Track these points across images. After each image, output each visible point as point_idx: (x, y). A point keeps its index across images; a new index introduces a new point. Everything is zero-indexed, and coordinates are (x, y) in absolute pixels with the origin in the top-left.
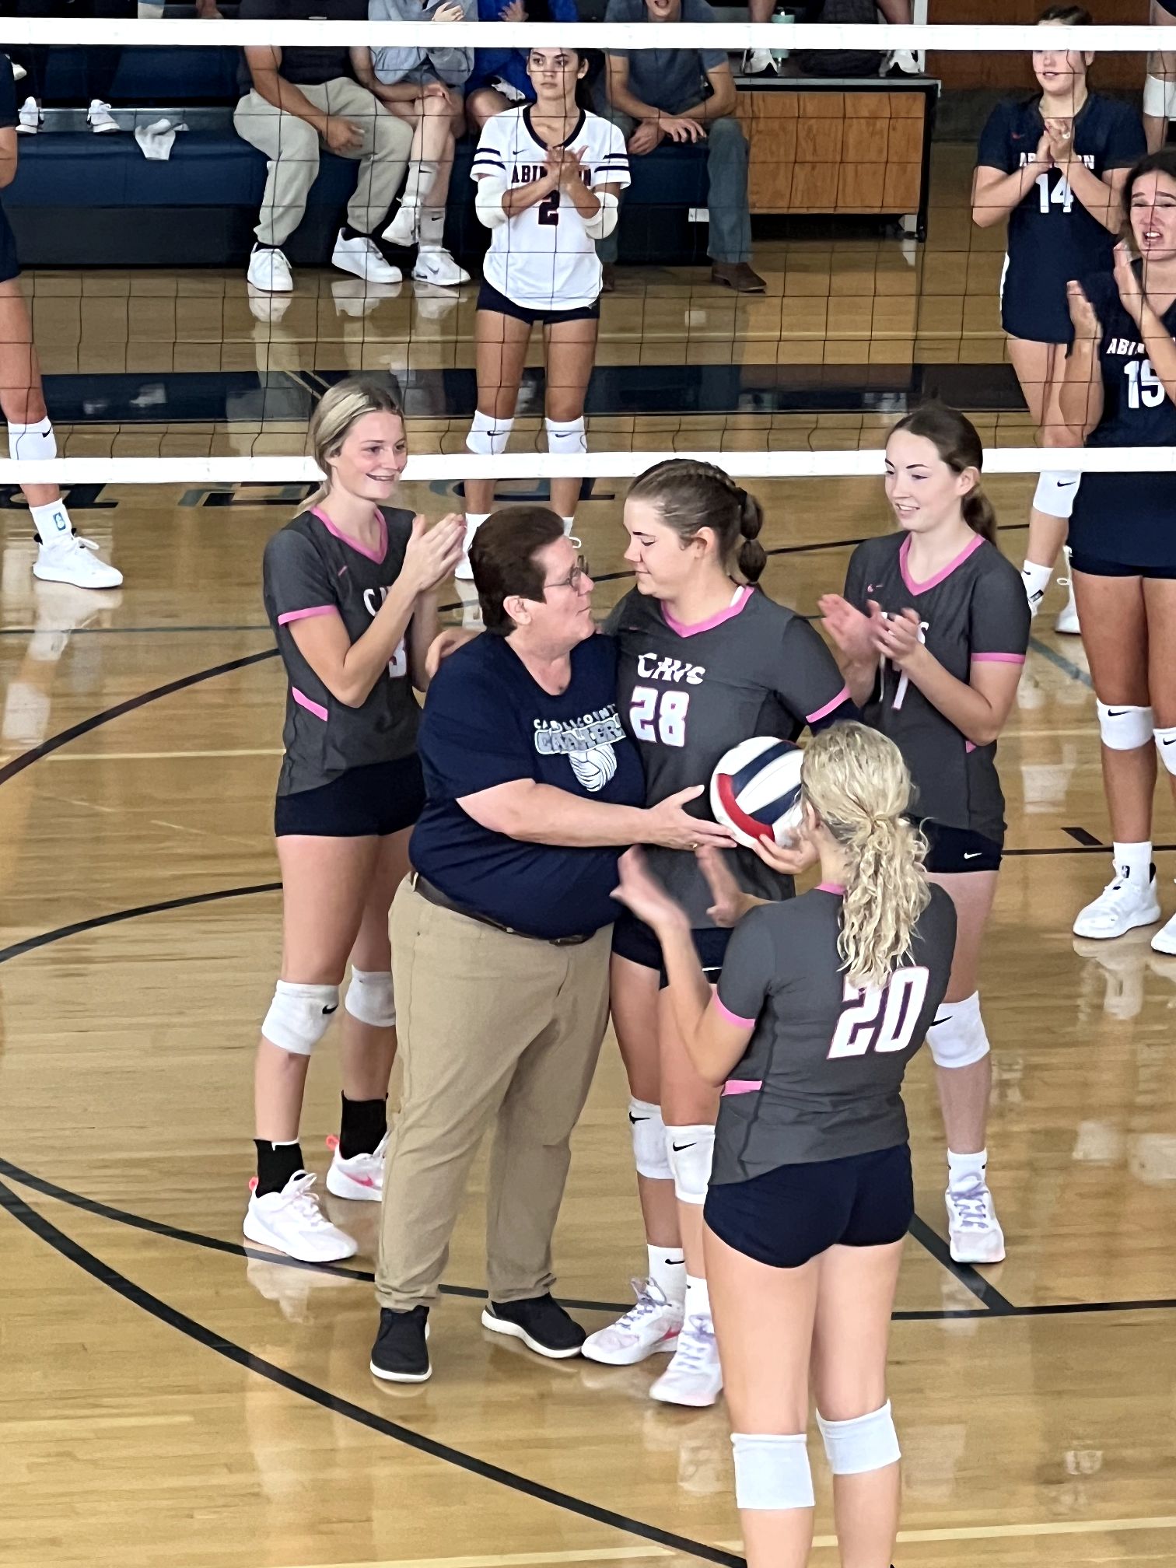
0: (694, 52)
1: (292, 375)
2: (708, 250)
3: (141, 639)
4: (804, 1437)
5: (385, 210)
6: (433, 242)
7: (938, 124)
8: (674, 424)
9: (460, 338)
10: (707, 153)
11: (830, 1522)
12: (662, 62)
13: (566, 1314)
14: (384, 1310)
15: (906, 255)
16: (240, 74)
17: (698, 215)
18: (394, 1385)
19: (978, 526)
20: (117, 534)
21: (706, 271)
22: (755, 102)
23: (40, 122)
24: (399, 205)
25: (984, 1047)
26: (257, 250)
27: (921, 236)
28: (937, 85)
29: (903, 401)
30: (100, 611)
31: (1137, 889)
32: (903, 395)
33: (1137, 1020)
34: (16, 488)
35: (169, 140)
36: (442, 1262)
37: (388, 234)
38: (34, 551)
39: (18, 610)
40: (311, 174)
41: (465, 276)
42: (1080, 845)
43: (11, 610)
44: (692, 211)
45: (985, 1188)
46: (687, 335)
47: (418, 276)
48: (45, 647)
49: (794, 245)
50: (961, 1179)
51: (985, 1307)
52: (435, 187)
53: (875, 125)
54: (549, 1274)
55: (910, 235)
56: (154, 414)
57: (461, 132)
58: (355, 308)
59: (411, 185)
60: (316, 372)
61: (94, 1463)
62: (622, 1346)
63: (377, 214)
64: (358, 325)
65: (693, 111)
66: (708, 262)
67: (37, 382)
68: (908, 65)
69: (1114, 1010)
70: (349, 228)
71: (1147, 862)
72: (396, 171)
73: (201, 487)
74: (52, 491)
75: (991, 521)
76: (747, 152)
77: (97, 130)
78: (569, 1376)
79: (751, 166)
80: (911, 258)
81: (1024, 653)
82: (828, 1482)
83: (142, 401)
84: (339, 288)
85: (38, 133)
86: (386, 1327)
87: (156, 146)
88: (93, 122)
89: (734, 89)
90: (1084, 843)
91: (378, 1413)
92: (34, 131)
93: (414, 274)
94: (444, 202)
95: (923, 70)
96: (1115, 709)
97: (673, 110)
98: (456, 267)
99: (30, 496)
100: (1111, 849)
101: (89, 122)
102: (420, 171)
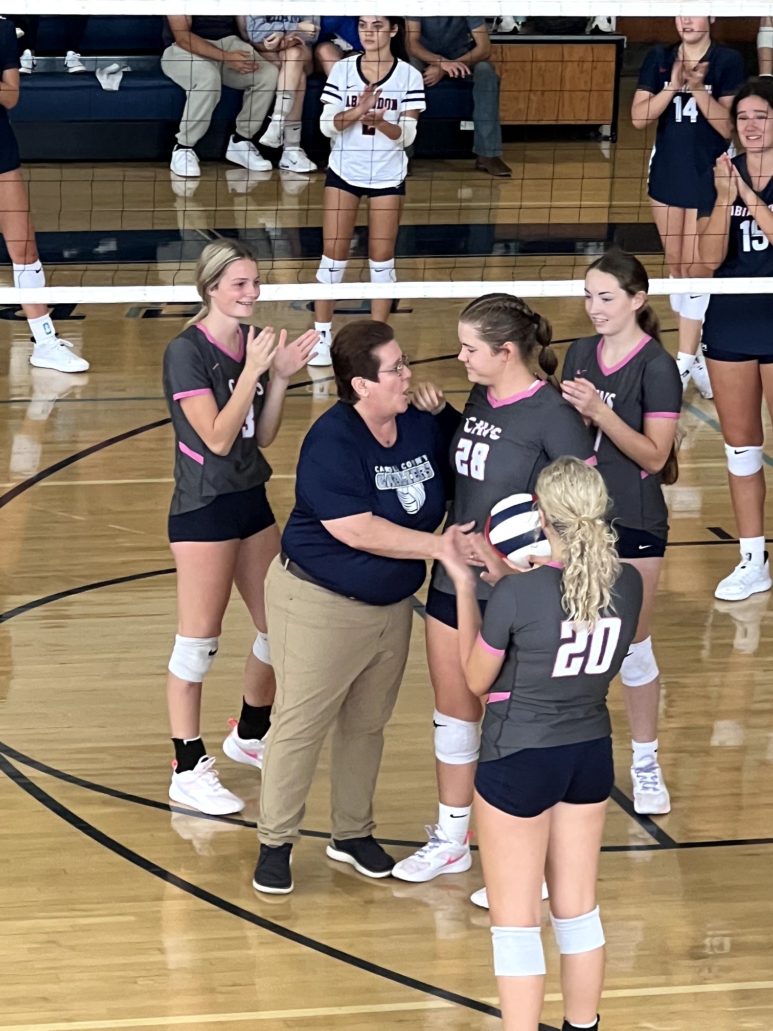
0: (464, 19)
1: (200, 232)
2: (474, 148)
3: (101, 406)
4: (538, 929)
5: (260, 123)
6: (294, 144)
7: (624, 65)
8: (451, 263)
9: (312, 207)
10: (472, 84)
11: (557, 986)
12: (443, 24)
13: (381, 849)
14: (263, 845)
15: (604, 151)
16: (165, 33)
17: (467, 126)
18: (271, 896)
19: (647, 328)
20: (86, 337)
21: (473, 162)
22: (504, 51)
23: (34, 66)
24: (270, 120)
25: (655, 673)
26: (177, 149)
27: (613, 138)
28: (623, 40)
29: (602, 248)
30: (74, 387)
31: (757, 568)
32: (602, 244)
33: (756, 654)
34: (19, 307)
35: (119, 78)
36: (301, 814)
37: (263, 140)
38: (31, 348)
39: (20, 387)
40: (215, 99)
41: (313, 167)
42: (719, 539)
43: (16, 387)
44: (463, 123)
45: (657, 765)
46: (459, 204)
47: (283, 166)
48: (38, 411)
49: (529, 145)
50: (641, 759)
51: (657, 843)
52: (293, 109)
53: (582, 67)
54: (372, 822)
55: (606, 139)
56: (109, 257)
57: (310, 71)
58: (241, 188)
59: (277, 107)
60: (216, 230)
61: (72, 948)
62: (419, 870)
63: (255, 126)
64: (243, 199)
65: (463, 58)
66: (474, 156)
67: (32, 237)
68: (604, 26)
69: (742, 648)
70: (237, 135)
71: (762, 549)
72: (268, 97)
73: (141, 306)
74: (42, 309)
75: (656, 326)
76: (499, 84)
77: (71, 71)
78: (384, 889)
79: (501, 93)
80: (606, 153)
81: (679, 412)
82: (556, 957)
83: (101, 249)
84: (231, 175)
85: (33, 74)
86: (264, 857)
87: (110, 81)
88: (68, 65)
89: (489, 42)
90: (721, 538)
91: (259, 914)
92: (29, 72)
93: (280, 165)
94: (300, 118)
95: (614, 29)
96: (739, 449)
97: (450, 55)
98: (308, 161)
99: (28, 311)
100: (738, 542)
101: (66, 66)
102: (284, 98)
